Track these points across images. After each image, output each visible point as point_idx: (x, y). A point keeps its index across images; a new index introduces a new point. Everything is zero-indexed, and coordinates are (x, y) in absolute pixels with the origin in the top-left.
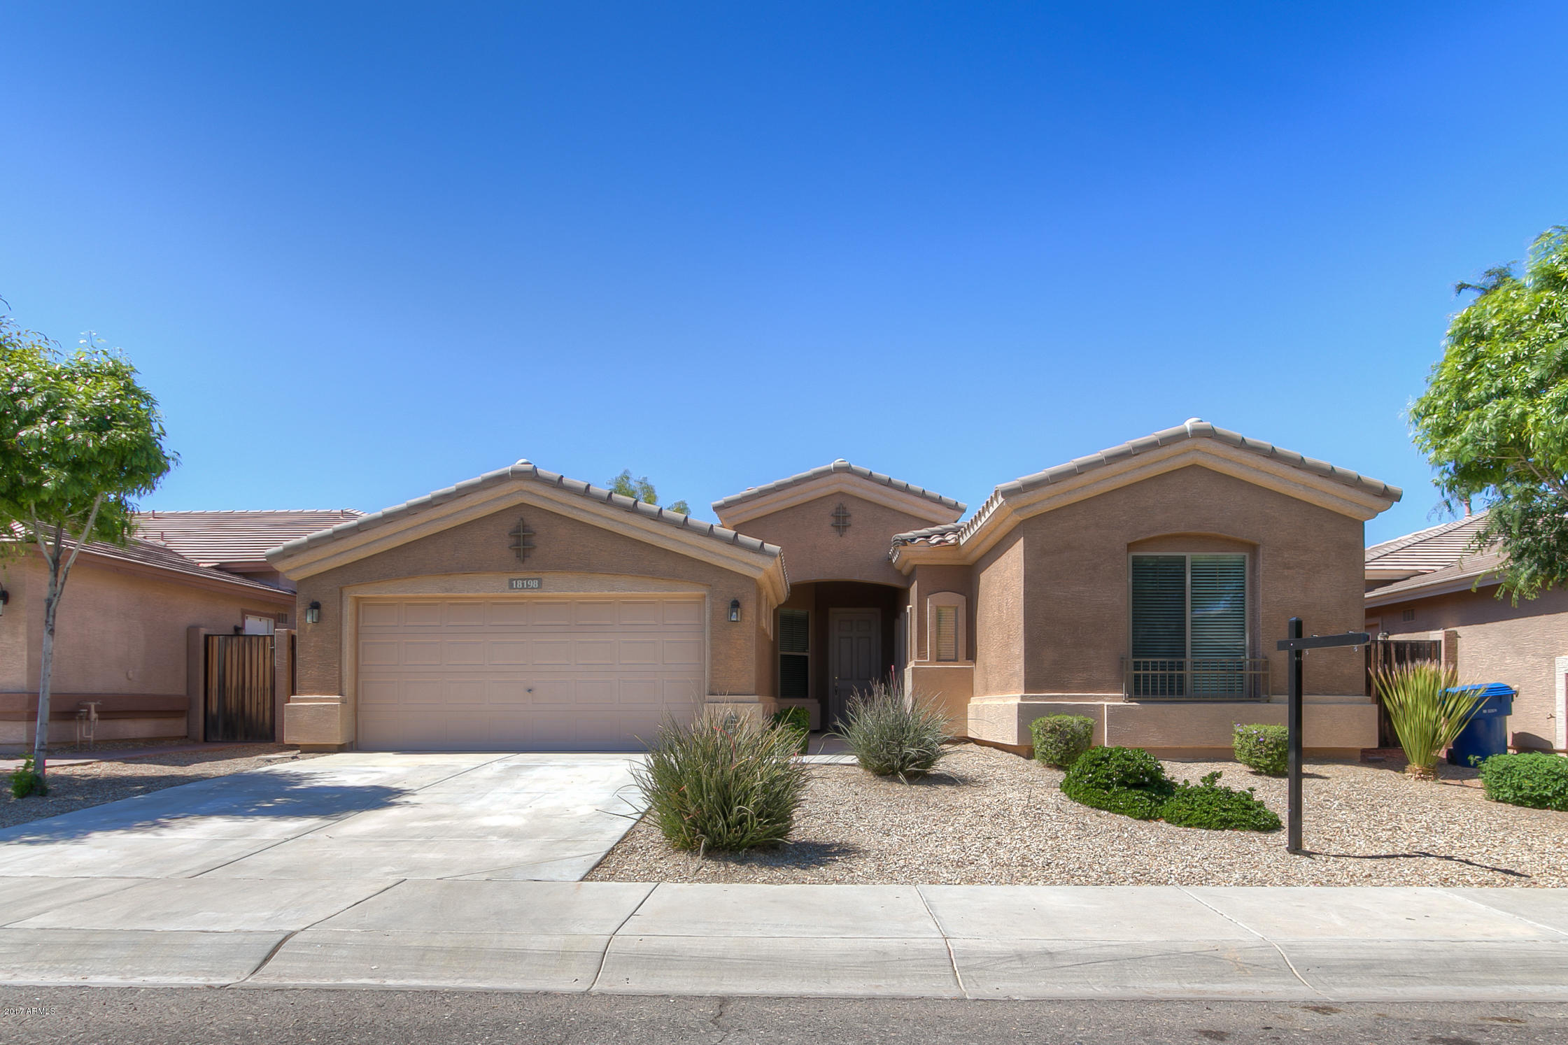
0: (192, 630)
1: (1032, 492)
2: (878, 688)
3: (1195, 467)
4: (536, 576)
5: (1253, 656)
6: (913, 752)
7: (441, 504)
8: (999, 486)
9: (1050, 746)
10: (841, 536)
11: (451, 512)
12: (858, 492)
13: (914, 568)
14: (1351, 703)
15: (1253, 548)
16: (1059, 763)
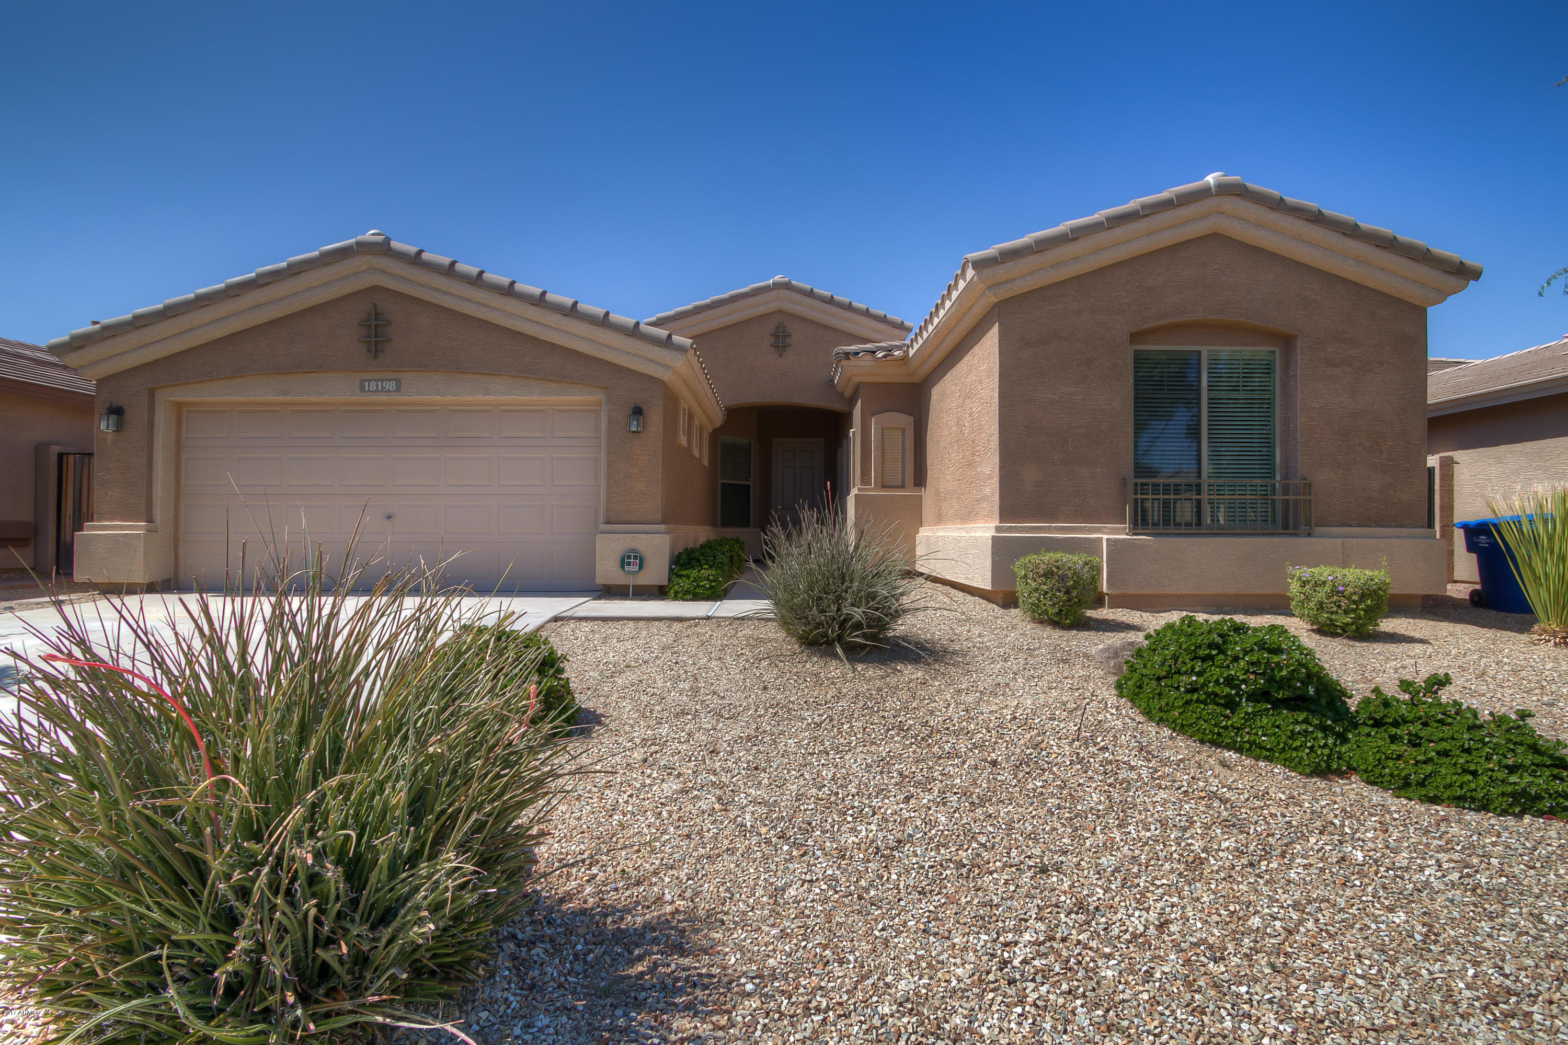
0: (40, 449)
1: (1011, 263)
2: (808, 516)
3: (1215, 237)
4: (393, 375)
5: (1286, 476)
6: (858, 613)
7: (269, 283)
8: (968, 256)
9: (1044, 595)
10: (781, 356)
11: (284, 294)
12: (799, 310)
13: (858, 386)
14: (1413, 537)
15: (1287, 341)
16: (1056, 619)
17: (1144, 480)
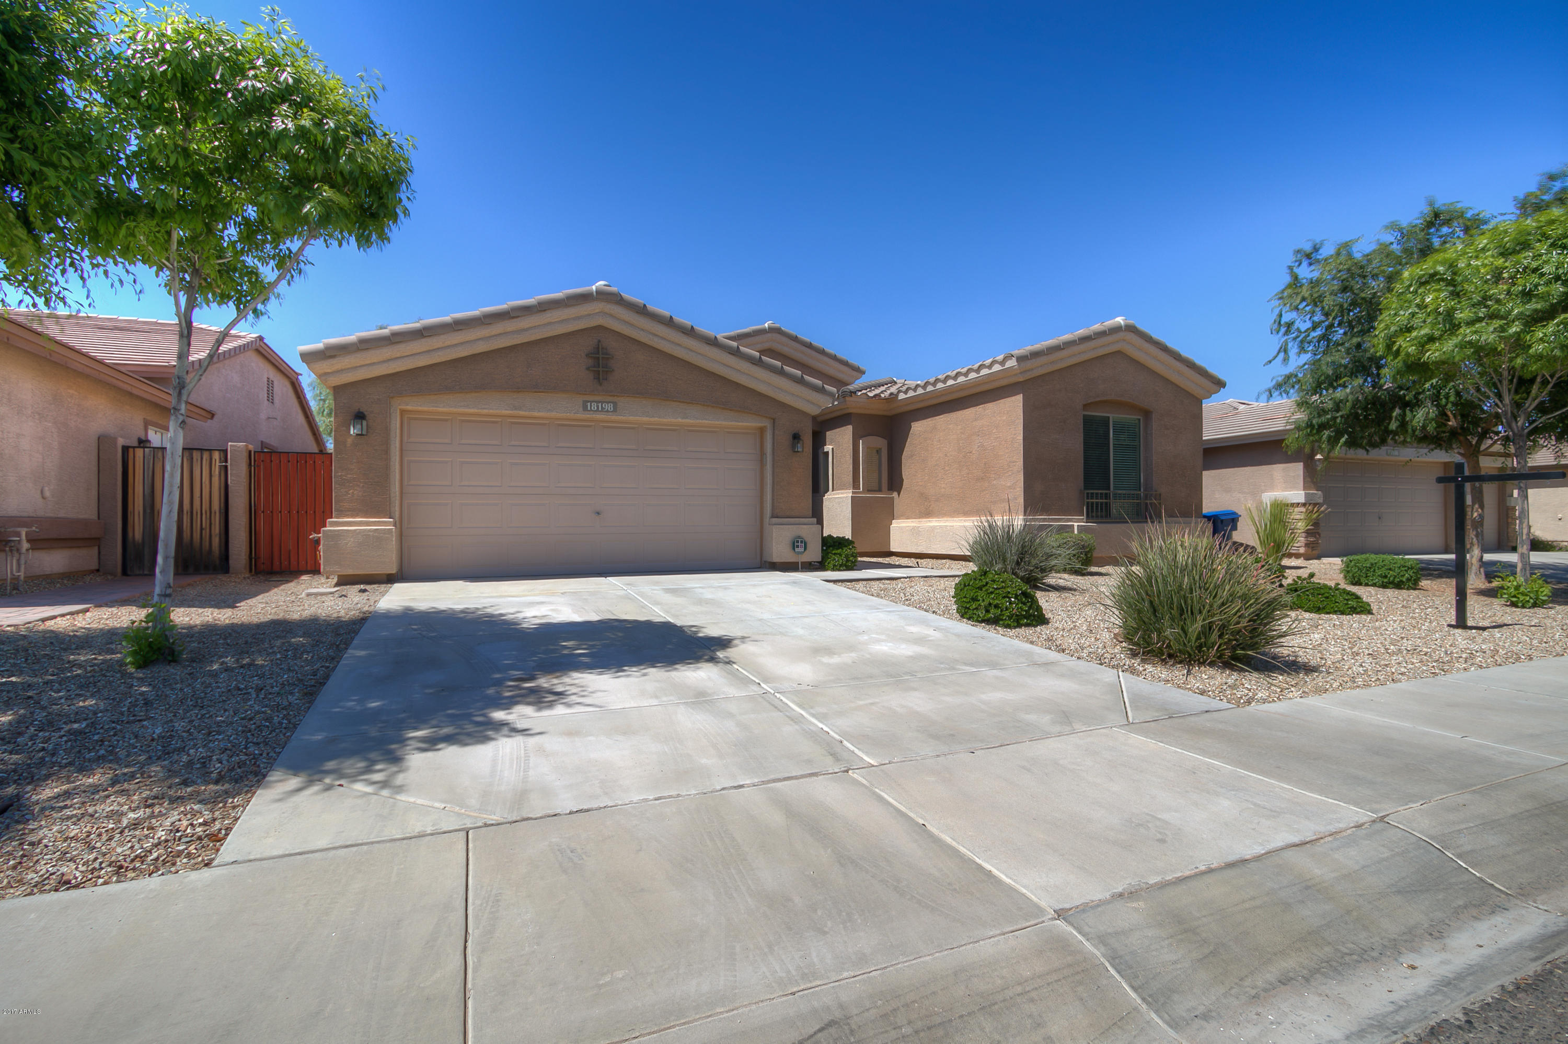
0: (103, 441)
1: (1034, 360)
4: (611, 399)
5: (1146, 489)
7: (520, 316)
11: (528, 326)
12: (786, 350)
15: (1147, 414)
17: (1092, 491)
